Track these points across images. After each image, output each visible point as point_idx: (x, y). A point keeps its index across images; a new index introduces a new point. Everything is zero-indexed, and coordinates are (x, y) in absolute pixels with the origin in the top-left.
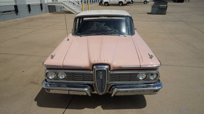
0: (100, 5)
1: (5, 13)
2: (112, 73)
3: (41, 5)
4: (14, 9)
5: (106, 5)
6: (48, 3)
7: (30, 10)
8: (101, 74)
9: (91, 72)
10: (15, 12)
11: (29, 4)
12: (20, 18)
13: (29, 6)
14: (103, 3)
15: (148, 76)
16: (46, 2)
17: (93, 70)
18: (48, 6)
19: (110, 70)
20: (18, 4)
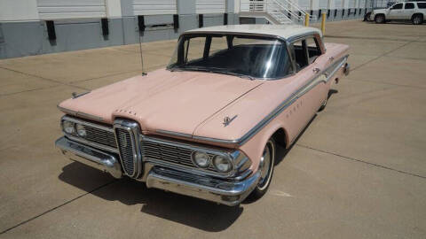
0: (365, 20)
1: (154, 28)
3: (226, 15)
4: (172, 21)
5: (379, 20)
6: (240, 13)
8: (124, 138)
10: (173, 27)
11: (201, 13)
13: (201, 17)
14: (372, 17)
15: (211, 160)
16: (237, 11)
18: (241, 18)
19: (142, 133)
20: (181, 13)
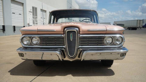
2: (81, 36)
4: (2, 28)
7: (14, 30)
8: (71, 36)
9: (63, 36)
10: (2, 31)
11: (14, 25)
12: (6, 35)
13: (14, 27)
15: (114, 40)
17: (64, 33)
19: (79, 33)
20: (5, 25)
